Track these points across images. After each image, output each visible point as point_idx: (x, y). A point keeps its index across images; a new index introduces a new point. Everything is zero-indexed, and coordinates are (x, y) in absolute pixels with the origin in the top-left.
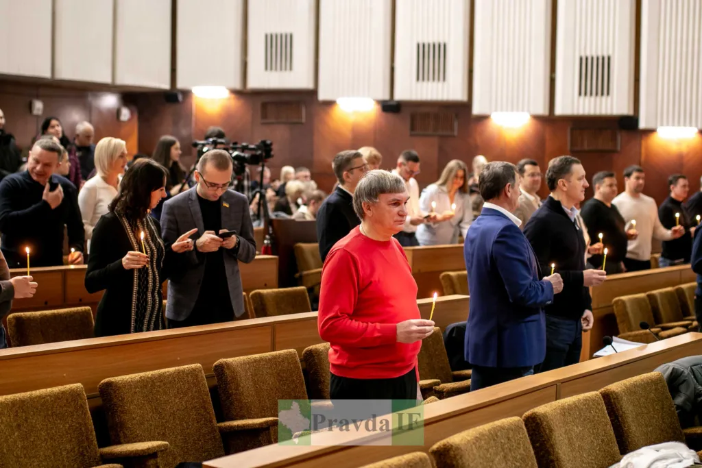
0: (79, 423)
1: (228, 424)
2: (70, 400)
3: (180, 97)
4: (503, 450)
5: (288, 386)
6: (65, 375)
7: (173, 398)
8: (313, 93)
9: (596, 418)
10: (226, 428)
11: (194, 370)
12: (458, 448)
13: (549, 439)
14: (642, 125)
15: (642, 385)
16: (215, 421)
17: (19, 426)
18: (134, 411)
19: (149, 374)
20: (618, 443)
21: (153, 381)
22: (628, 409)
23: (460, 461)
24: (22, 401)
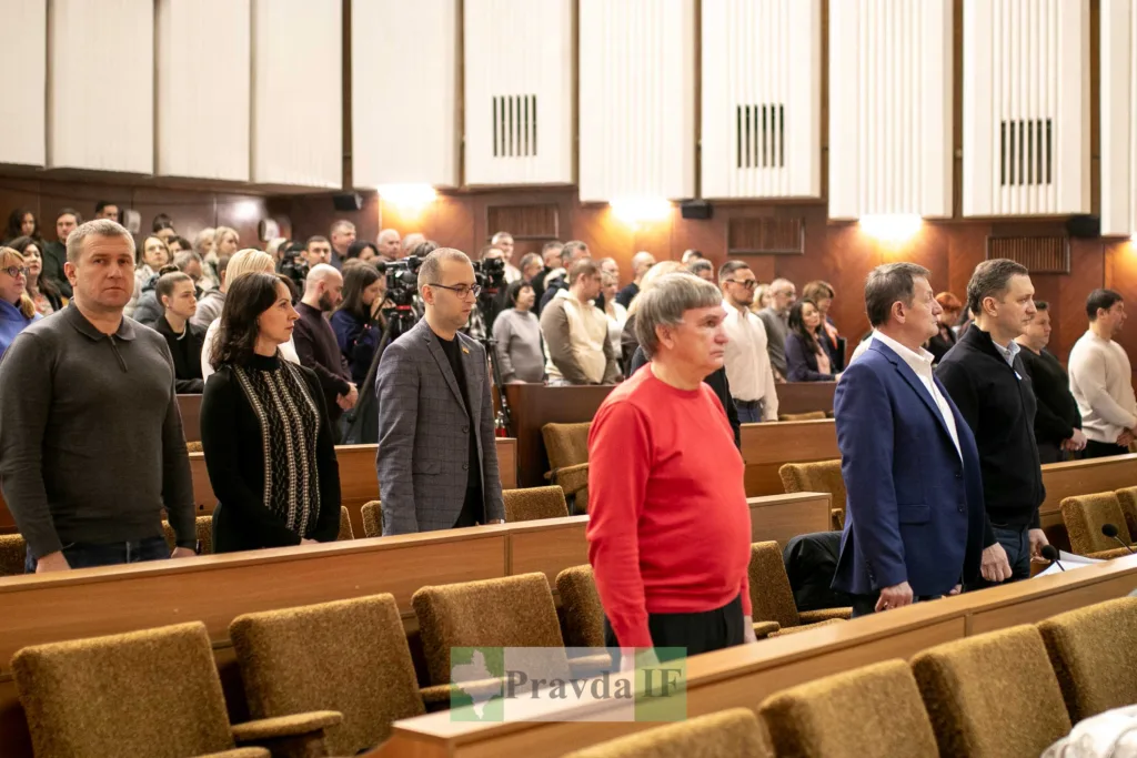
0: (199, 684)
1: (436, 689)
2: (184, 648)
3: (359, 202)
4: (877, 711)
5: (533, 631)
6: (176, 610)
7: (348, 647)
8: (571, 190)
9: (1031, 666)
10: (433, 695)
11: (381, 603)
12: (803, 704)
13: (953, 698)
14: (1106, 229)
15: (1106, 617)
16: (416, 685)
17: (104, 687)
18: (286, 664)
19: (310, 609)
20: (1068, 707)
21: (316, 620)
22: (1085, 654)
23: (808, 726)
24: (110, 649)
